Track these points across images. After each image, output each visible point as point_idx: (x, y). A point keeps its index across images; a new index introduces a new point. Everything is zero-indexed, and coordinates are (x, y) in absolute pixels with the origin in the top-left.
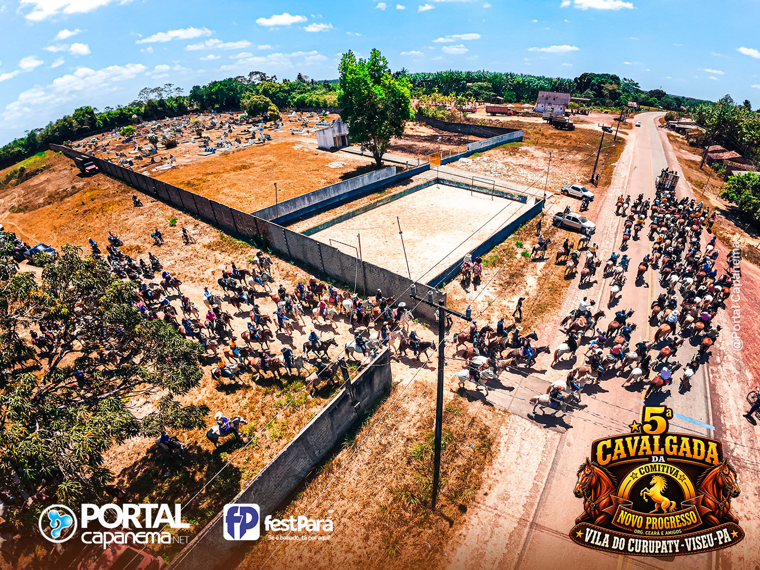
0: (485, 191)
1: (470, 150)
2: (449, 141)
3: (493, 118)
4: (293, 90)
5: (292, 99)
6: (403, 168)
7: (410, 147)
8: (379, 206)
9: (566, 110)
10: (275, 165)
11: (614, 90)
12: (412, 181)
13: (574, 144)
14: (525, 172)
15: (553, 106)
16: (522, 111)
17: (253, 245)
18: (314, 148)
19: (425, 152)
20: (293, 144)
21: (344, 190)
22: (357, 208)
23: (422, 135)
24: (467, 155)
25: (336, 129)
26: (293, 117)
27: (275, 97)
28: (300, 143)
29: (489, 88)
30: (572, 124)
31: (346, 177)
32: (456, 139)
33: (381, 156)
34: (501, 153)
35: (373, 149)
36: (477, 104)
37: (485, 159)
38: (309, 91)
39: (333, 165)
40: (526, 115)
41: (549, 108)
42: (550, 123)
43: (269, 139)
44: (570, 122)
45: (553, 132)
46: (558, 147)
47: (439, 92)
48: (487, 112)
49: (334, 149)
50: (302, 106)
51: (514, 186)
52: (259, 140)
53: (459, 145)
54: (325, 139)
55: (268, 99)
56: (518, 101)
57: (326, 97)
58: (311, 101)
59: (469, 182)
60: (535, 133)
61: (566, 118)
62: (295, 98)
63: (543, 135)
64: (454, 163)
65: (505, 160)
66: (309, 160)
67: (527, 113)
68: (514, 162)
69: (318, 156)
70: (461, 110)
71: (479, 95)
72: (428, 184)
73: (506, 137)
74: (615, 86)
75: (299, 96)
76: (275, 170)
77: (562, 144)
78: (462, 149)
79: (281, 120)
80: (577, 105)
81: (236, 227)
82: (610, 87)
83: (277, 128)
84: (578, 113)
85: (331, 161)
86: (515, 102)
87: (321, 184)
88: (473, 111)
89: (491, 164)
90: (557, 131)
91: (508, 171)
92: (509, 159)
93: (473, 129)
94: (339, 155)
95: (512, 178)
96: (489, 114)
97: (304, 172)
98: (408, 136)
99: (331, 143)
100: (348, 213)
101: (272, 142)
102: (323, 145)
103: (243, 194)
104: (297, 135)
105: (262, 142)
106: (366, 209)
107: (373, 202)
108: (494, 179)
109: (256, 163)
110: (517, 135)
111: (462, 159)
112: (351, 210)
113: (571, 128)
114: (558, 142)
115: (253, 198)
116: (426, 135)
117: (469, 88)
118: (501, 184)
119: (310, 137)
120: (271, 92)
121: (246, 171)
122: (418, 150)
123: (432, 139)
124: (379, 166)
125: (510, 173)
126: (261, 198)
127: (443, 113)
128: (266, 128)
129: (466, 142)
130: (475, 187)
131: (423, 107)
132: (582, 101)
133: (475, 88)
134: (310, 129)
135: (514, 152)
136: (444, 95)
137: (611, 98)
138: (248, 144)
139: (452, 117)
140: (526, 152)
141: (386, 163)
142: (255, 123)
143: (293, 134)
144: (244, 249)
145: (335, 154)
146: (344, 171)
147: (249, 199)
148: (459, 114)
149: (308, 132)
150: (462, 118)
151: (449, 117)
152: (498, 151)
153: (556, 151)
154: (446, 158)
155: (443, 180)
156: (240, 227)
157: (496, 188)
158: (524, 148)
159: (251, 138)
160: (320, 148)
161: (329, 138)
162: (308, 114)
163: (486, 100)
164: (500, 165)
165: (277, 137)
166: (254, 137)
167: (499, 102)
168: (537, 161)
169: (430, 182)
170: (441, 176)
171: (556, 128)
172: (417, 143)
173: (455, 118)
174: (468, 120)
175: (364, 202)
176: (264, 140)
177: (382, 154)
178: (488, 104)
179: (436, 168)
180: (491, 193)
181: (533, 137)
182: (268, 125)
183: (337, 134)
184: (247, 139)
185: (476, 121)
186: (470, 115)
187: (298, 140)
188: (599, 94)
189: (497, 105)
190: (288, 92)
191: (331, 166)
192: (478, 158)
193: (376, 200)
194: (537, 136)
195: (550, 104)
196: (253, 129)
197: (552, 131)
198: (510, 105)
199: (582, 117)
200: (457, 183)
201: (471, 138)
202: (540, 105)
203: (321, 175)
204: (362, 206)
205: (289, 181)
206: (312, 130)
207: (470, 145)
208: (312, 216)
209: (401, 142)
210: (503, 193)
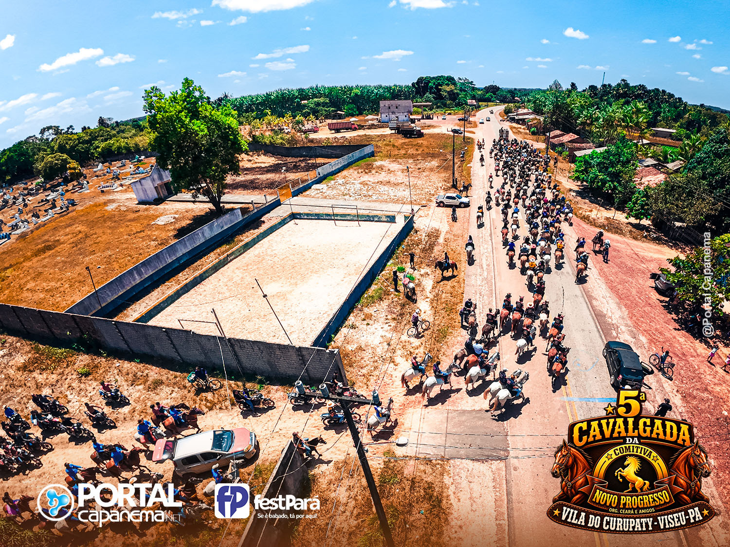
0: (349, 218)
1: (321, 175)
2: (296, 168)
3: (339, 135)
4: (95, 139)
5: (95, 149)
6: (248, 208)
7: (252, 182)
8: (231, 260)
9: (412, 117)
10: (87, 236)
11: (452, 91)
12: (264, 222)
13: (426, 150)
14: (386, 188)
15: (397, 115)
16: (367, 124)
17: (79, 350)
18: (133, 204)
19: (271, 185)
20: (105, 204)
21: (182, 251)
22: (204, 269)
23: (263, 165)
24: (319, 181)
25: (156, 176)
26: (100, 170)
27: (74, 151)
28: (113, 201)
29: (327, 103)
30: (420, 131)
31: (182, 232)
32: (303, 165)
33: (219, 199)
34: (356, 172)
35: (207, 192)
36: (318, 121)
37: (340, 181)
38: (114, 136)
39: (161, 221)
40: (372, 127)
41: (393, 116)
42: (399, 133)
43: (73, 205)
44: (418, 129)
45: (403, 141)
46: (412, 156)
47: (272, 115)
48: (331, 130)
49: (158, 201)
50: (109, 156)
51: (378, 206)
52: (62, 208)
53: (307, 170)
54: (145, 191)
55: (65, 156)
56: (360, 114)
57: (137, 139)
58: (119, 148)
59: (330, 211)
60: (386, 145)
61: (413, 125)
62: (98, 147)
63: (394, 146)
64: (307, 193)
65: (362, 179)
66: (130, 221)
67: (373, 125)
68: (372, 179)
69: (140, 213)
70: (300, 131)
71: (318, 112)
72: (283, 222)
73: (357, 154)
74: (453, 87)
75: (103, 145)
76: (88, 242)
77: (415, 152)
78: (311, 175)
79: (85, 177)
80: (420, 110)
81: (53, 333)
82: (448, 89)
83: (82, 188)
84: (423, 118)
85: (158, 216)
86: (358, 115)
87: (152, 249)
88: (315, 130)
89: (348, 186)
90: (407, 140)
91: (368, 191)
92: (366, 178)
93: (319, 151)
94: (166, 207)
95: (374, 198)
96: (333, 131)
97: (125, 237)
98: (247, 169)
99: (153, 194)
100: (195, 278)
101: (79, 208)
102: (143, 198)
103: (53, 284)
104: (109, 192)
105: (65, 211)
106: (216, 268)
107: (222, 257)
108: (355, 203)
109: (62, 239)
110: (367, 150)
111: (314, 187)
112: (197, 273)
113: (420, 135)
114: (411, 151)
115: (67, 286)
116: (267, 165)
117: (305, 106)
118: (364, 207)
119: (126, 191)
120: (68, 147)
121: (51, 252)
122: (261, 184)
123: (275, 169)
124: (219, 212)
125: (370, 193)
126: (77, 284)
127: (281, 138)
128: (67, 191)
129: (315, 167)
130: (337, 215)
131: (257, 134)
132: (424, 106)
133: (312, 106)
134: (123, 182)
135: (369, 168)
136: (279, 116)
137: (450, 99)
138: (48, 217)
139: (293, 141)
140: (381, 168)
141: (227, 206)
142: (53, 188)
143: (102, 191)
144: (70, 359)
145: (161, 206)
146: (178, 226)
147: (62, 289)
148: (300, 136)
149: (121, 185)
150: (305, 140)
151: (289, 141)
152: (351, 171)
153: (411, 161)
154: (296, 188)
155: (300, 214)
156: (57, 332)
157: (361, 212)
158: (378, 163)
159: (51, 209)
160: (139, 203)
161: (150, 189)
162: (119, 164)
163: (327, 117)
164: (358, 186)
165: (82, 199)
166: (54, 206)
167: (340, 117)
168: (395, 175)
169: (285, 219)
170: (296, 210)
171: (406, 137)
172: (259, 176)
173: (297, 142)
174: (312, 141)
175: (211, 259)
176: (67, 207)
177: (220, 197)
178: (329, 121)
179: (288, 202)
180: (356, 219)
181: (385, 150)
182: (70, 187)
183: (158, 182)
184: (46, 211)
185: (320, 141)
186: (312, 136)
187: (111, 197)
188: (439, 97)
189: (339, 121)
190: (89, 142)
191: (159, 223)
192: (333, 182)
193: (225, 255)
194: (388, 148)
195: (393, 113)
196: (52, 196)
197: (401, 140)
198: (353, 119)
199: (428, 122)
200: (316, 215)
201: (320, 160)
202: (384, 116)
203: (149, 236)
204: (210, 265)
205: (109, 253)
206: (127, 182)
207: (320, 169)
208: (150, 292)
209: (241, 178)
210: (368, 216)
